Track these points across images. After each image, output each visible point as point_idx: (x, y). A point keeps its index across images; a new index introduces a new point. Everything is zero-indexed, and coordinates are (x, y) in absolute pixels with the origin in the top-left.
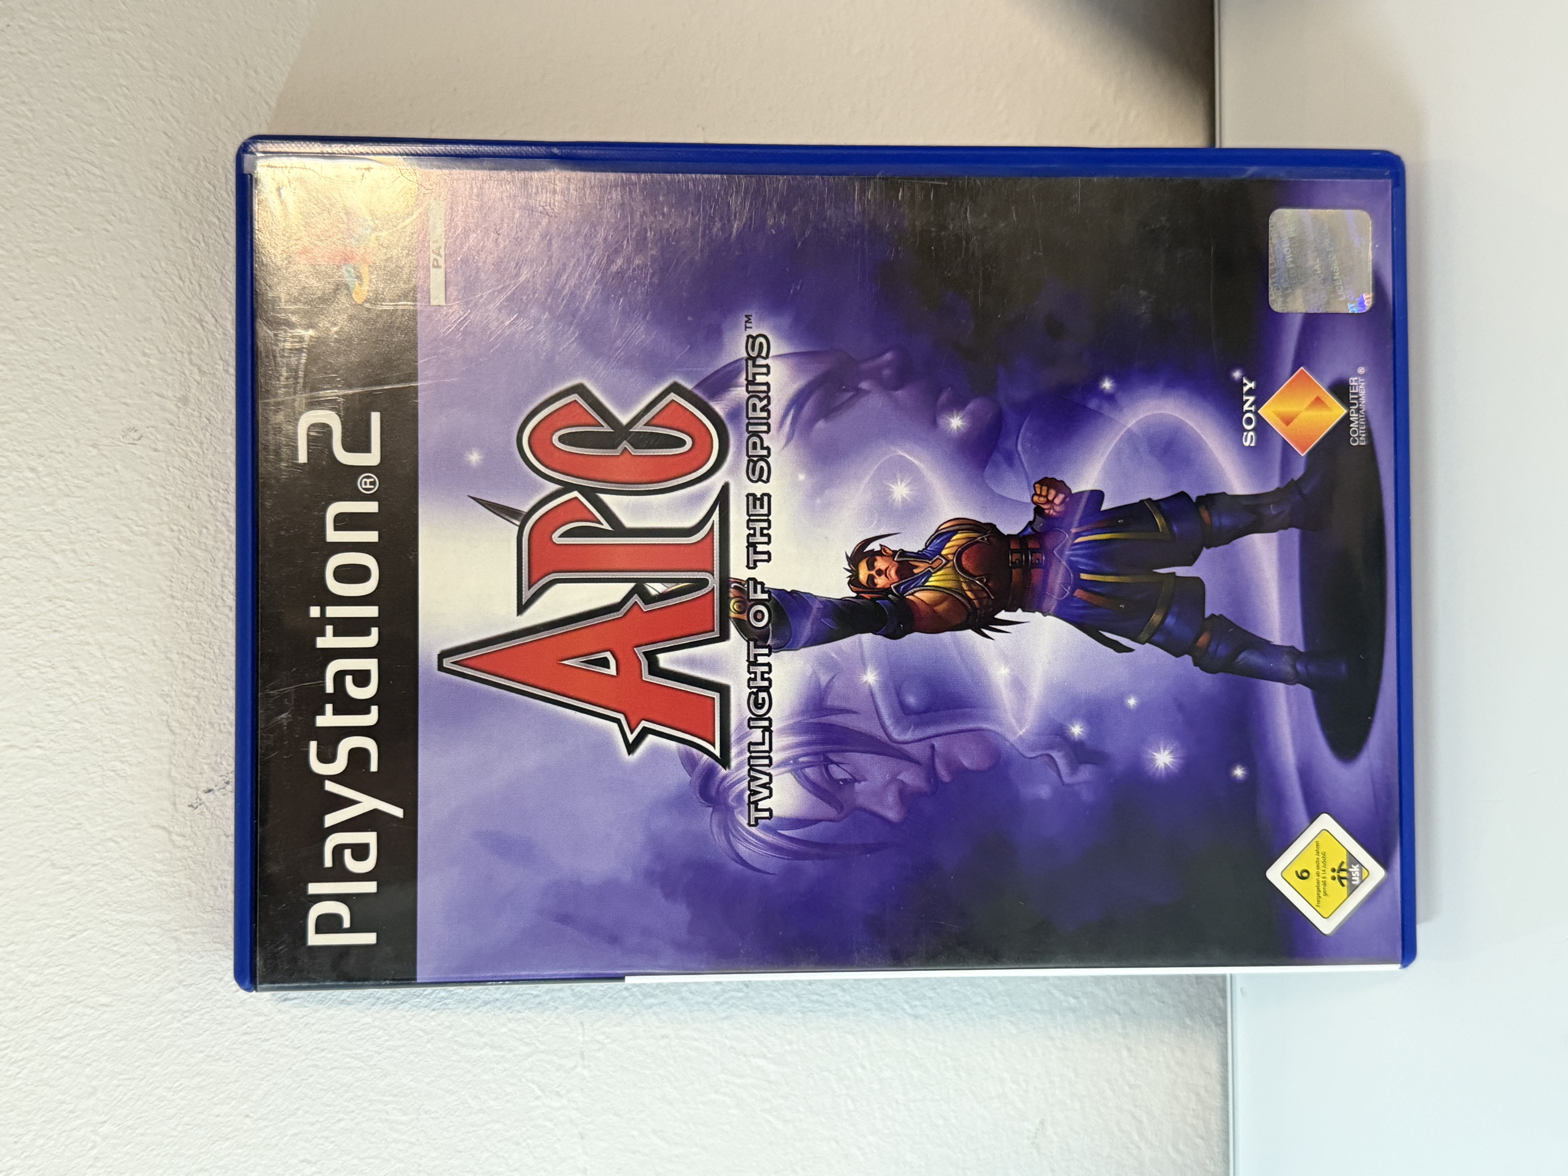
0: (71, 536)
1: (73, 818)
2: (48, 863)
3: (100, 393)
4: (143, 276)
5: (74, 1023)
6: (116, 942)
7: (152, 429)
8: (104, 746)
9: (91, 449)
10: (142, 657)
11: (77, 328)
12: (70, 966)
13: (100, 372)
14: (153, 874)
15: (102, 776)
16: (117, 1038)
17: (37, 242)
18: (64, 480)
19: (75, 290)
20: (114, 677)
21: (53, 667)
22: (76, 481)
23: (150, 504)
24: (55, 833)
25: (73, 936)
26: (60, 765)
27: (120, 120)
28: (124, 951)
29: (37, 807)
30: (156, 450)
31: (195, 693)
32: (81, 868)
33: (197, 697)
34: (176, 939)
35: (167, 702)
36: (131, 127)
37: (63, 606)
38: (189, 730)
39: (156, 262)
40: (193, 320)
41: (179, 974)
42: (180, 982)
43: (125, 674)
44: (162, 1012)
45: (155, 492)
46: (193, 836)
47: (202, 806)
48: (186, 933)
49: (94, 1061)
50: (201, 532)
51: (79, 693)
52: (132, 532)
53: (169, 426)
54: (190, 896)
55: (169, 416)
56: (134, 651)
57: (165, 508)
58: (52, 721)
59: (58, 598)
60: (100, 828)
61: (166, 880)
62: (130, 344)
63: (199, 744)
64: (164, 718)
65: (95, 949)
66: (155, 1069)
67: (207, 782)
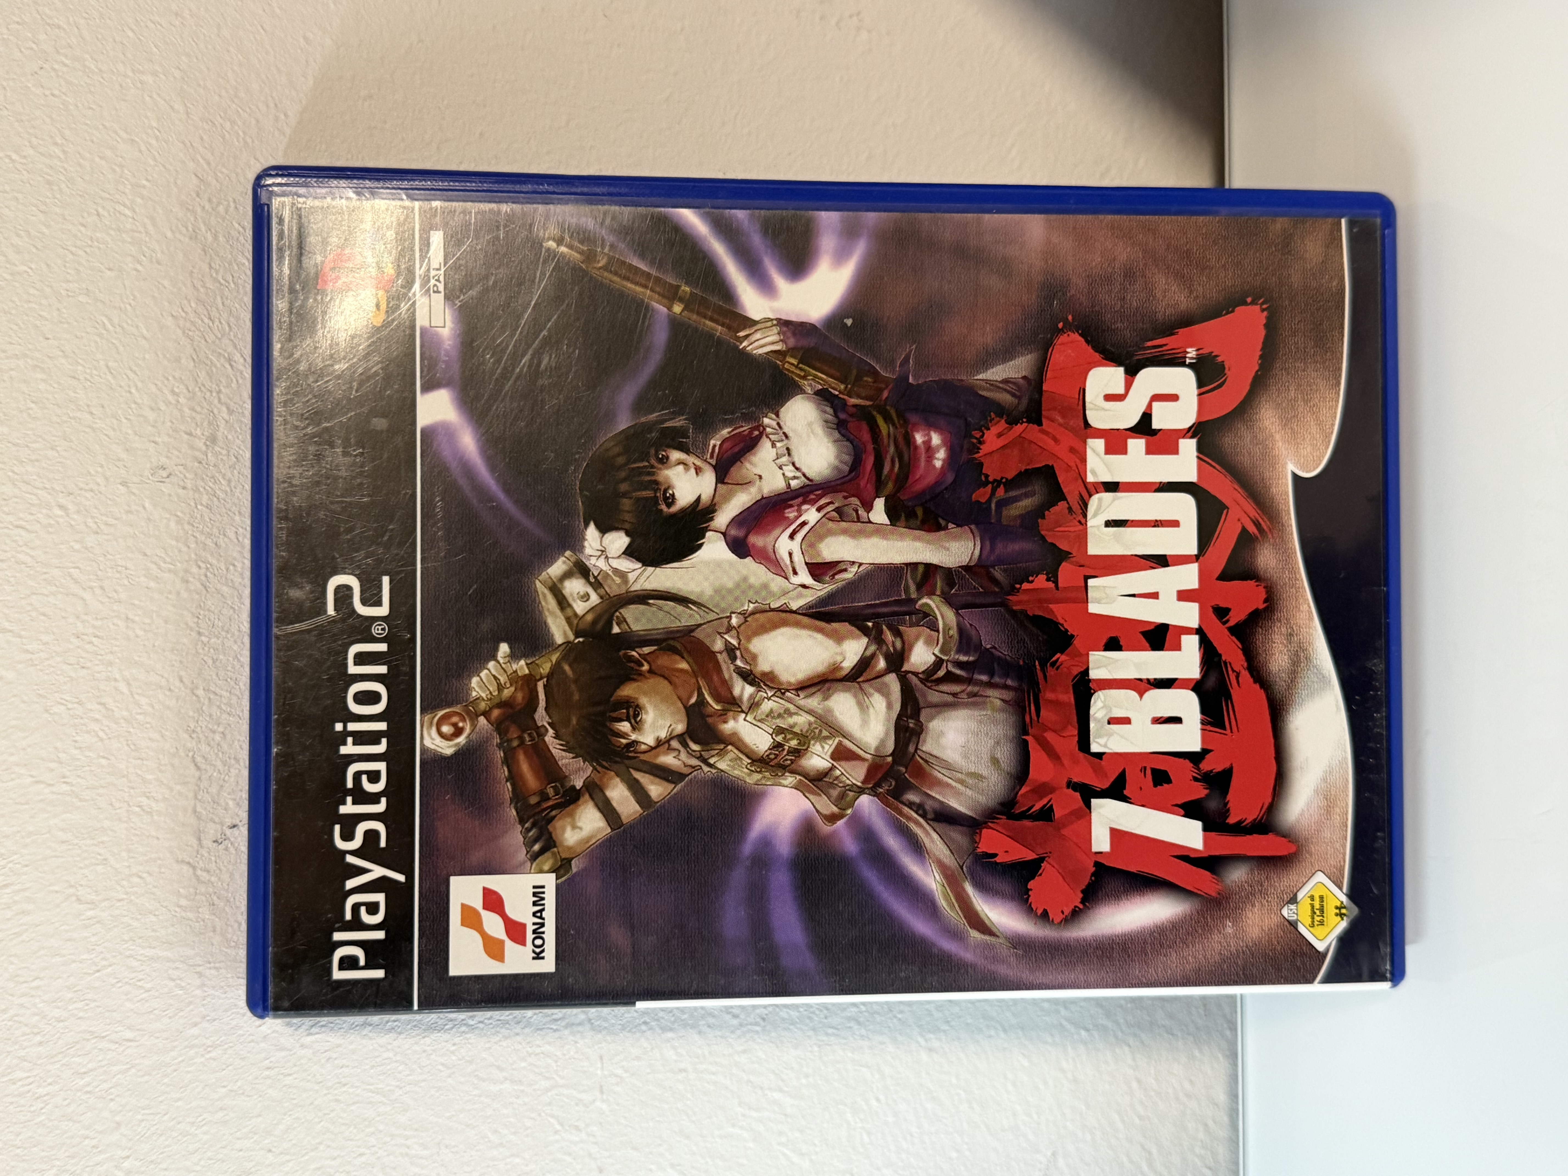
0: (99, 573)
1: (100, 854)
2: (74, 898)
3: (130, 432)
4: (172, 315)
5: (100, 1058)
6: (141, 977)
7: (181, 468)
8: (130, 782)
9: (120, 487)
10: (168, 693)
11: (107, 367)
12: (95, 1001)
13: (130, 411)
14: (177, 909)
15: (128, 811)
16: (140, 1073)
17: (68, 281)
18: (93, 517)
19: (106, 330)
20: (141, 714)
21: (80, 703)
22: (104, 518)
23: (177, 541)
24: (81, 868)
25: (98, 971)
26: (85, 800)
27: (152, 163)
28: (149, 986)
29: (63, 842)
30: (184, 488)
31: (221, 729)
32: (106, 903)
33: (223, 733)
34: (200, 974)
35: (193, 738)
36: (162, 168)
37: (91, 643)
38: (214, 766)
39: (185, 302)
40: (222, 360)
41: (202, 1009)
42: (204, 1017)
43: (150, 709)
44: (186, 1047)
45: (183, 529)
46: (218, 871)
47: (227, 841)
48: (210, 968)
49: (118, 1096)
50: (227, 569)
51: (106, 729)
52: (160, 569)
53: (196, 464)
54: (214, 931)
55: (197, 454)
56: (161, 687)
57: (193, 546)
58: (79, 757)
59: (86, 635)
60: (126, 864)
61: (190, 915)
62: (159, 383)
63: (224, 780)
64: (191, 754)
65: (120, 984)
66: (180, 1103)
67: (232, 818)
